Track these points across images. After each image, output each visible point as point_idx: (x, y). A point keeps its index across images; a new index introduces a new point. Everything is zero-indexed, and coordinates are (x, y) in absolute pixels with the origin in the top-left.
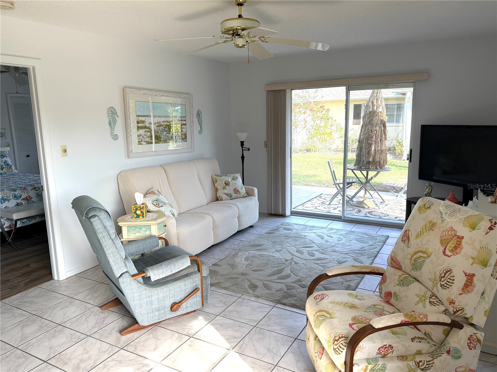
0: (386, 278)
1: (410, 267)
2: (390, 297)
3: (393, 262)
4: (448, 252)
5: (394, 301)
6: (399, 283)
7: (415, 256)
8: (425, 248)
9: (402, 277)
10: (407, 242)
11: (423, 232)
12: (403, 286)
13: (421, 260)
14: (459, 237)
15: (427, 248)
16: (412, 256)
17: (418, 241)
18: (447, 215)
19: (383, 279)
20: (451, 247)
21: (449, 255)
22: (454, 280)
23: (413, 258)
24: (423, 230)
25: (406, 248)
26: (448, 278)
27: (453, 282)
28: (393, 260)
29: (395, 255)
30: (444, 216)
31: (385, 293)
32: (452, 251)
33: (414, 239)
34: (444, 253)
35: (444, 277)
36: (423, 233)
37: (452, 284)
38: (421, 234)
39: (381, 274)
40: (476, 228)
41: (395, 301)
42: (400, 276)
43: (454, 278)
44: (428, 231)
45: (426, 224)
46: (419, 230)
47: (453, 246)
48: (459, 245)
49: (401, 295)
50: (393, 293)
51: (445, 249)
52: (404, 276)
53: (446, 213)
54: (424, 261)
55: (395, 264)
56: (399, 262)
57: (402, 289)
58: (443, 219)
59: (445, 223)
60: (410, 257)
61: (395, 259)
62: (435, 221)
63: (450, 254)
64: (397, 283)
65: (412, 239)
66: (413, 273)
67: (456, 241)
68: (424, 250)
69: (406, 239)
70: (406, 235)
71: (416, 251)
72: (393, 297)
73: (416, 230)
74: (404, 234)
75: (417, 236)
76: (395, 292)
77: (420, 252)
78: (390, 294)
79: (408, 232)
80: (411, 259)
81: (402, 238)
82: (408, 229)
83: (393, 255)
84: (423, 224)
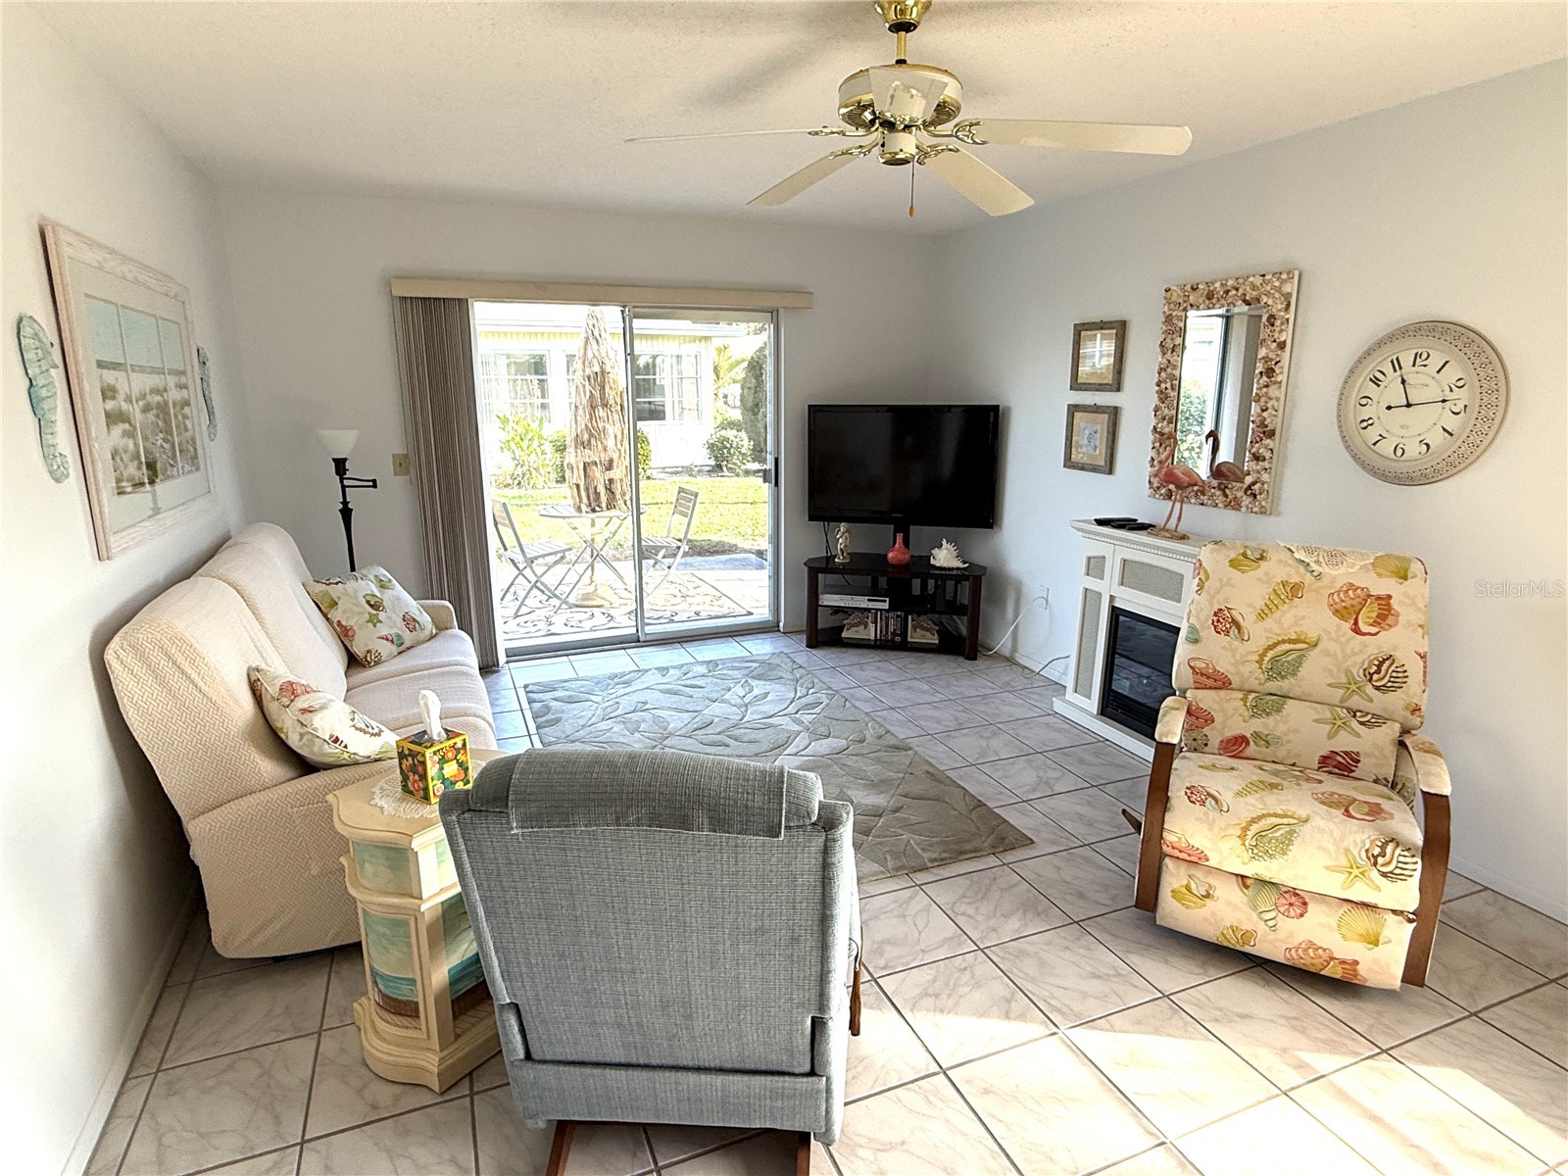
1: (1262, 676)
2: (1244, 745)
3: (1205, 679)
4: (1364, 628)
5: (1259, 749)
6: (1252, 712)
7: (1270, 654)
8: (1296, 632)
9: (1249, 699)
10: (1236, 631)
11: (1276, 605)
12: (1267, 715)
13: (1294, 656)
14: (1379, 598)
15: (1302, 631)
16: (1262, 655)
17: (1269, 622)
18: (1324, 565)
19: (1197, 718)
20: (1368, 617)
21: (1373, 632)
22: (1405, 671)
23: (1266, 659)
24: (1272, 602)
25: (1237, 643)
26: (1390, 671)
27: (1406, 674)
28: (1203, 675)
29: (1208, 664)
30: (1314, 567)
31: (1222, 741)
32: (1375, 623)
33: (1256, 622)
34: (1356, 630)
35: (1378, 672)
36: (1277, 608)
37: (1405, 680)
38: (1270, 609)
40: (1409, 576)
41: (1264, 749)
43: (1405, 668)
44: (1286, 600)
45: (1274, 590)
46: (1260, 604)
47: (1374, 615)
48: (1389, 610)
49: (1277, 733)
50: (1248, 736)
51: (1356, 623)
52: (1251, 697)
53: (1317, 562)
54: (1301, 657)
55: (1210, 682)
56: (1221, 673)
57: (1270, 721)
58: (1315, 574)
59: (1325, 581)
60: (1256, 658)
61: (1211, 671)
62: (1295, 579)
63: (1374, 630)
64: (1246, 713)
65: (1246, 623)
66: (1272, 686)
67: (1376, 605)
68: (1294, 637)
69: (1228, 626)
70: (1224, 619)
71: (1271, 643)
72: (1252, 743)
73: (1251, 605)
74: (1215, 619)
75: (1262, 616)
76: (1255, 732)
77: (1284, 642)
78: (1240, 739)
79: (1226, 612)
80: (1260, 662)
81: (1215, 627)
82: (1223, 608)
83: (1200, 665)
84: (1266, 590)
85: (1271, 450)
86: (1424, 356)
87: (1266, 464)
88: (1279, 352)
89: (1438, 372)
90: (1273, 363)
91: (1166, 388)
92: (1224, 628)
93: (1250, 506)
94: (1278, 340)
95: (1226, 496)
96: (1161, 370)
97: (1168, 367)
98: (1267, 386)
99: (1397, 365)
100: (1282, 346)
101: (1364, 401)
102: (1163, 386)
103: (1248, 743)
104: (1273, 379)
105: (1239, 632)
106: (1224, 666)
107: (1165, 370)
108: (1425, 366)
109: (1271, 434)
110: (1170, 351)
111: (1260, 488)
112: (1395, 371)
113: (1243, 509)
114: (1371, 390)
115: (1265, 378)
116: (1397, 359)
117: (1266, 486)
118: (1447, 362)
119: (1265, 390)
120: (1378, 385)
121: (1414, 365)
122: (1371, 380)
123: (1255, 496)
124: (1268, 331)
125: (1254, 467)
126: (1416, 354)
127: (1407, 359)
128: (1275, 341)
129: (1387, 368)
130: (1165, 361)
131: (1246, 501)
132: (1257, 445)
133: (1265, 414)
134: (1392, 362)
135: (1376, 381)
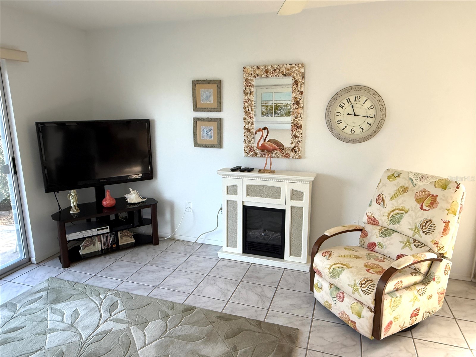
0: (366, 233)
1: (388, 222)
2: (375, 246)
3: (370, 220)
4: (424, 207)
5: (379, 249)
6: (381, 235)
7: (392, 214)
8: (402, 206)
9: (382, 230)
10: (383, 203)
11: (397, 195)
12: (385, 237)
13: (400, 215)
14: (433, 196)
15: (403, 206)
16: (389, 214)
17: (394, 201)
18: (418, 181)
19: (363, 234)
20: (427, 203)
21: (427, 209)
22: (435, 227)
23: (391, 215)
24: (397, 193)
25: (382, 208)
26: (429, 226)
27: (435, 228)
28: (370, 218)
29: (371, 215)
30: (414, 181)
31: (368, 244)
32: (429, 206)
33: (390, 201)
34: (422, 208)
35: (425, 226)
36: (398, 196)
37: (434, 230)
38: (395, 196)
39: (361, 230)
40: (447, 188)
41: (380, 249)
42: (380, 230)
43: (435, 226)
44: (401, 193)
45: (398, 189)
46: (392, 194)
47: (429, 202)
48: (435, 201)
49: (386, 244)
50: (377, 243)
51: (422, 205)
52: (383, 229)
53: (416, 180)
54: (402, 216)
55: (372, 222)
56: (376, 219)
57: (385, 239)
58: (414, 184)
59: (417, 187)
60: (387, 215)
61: (372, 217)
62: (407, 186)
63: (427, 208)
64: (379, 235)
65: (386, 201)
66: (392, 227)
67: (431, 199)
68: (401, 208)
69: (380, 201)
70: (380, 198)
71: (393, 209)
72: (377, 246)
73: (389, 194)
74: (378, 198)
75: (392, 198)
76: (379, 242)
77: (397, 209)
78: (374, 244)
79: (381, 196)
80: (388, 216)
81: (377, 201)
82: (381, 194)
83: (369, 215)
84: (396, 189)
85: (301, 133)
86: (359, 98)
87: (300, 139)
88: (301, 95)
89: (364, 103)
90: (299, 99)
91: (249, 110)
92: (379, 202)
93: (294, 156)
94: (300, 91)
95: (283, 153)
96: (245, 102)
97: (248, 101)
98: (297, 109)
99: (349, 101)
100: (302, 93)
101: (338, 114)
102: (247, 109)
103: (376, 246)
104: (299, 106)
105: (383, 204)
106: (376, 216)
107: (247, 102)
108: (359, 101)
109: (300, 127)
110: (249, 94)
111: (298, 149)
112: (348, 103)
113: (291, 157)
114: (340, 110)
115: (295, 105)
116: (349, 99)
117: (300, 148)
118: (367, 100)
119: (296, 110)
120: (343, 108)
121: (355, 101)
122: (340, 106)
123: (296, 152)
124: (295, 87)
125: (294, 141)
126: (356, 97)
127: (352, 99)
128: (299, 91)
129: (346, 102)
130: (246, 98)
131: (292, 154)
132: (295, 132)
133: (297, 120)
134: (347, 100)
135: (342, 107)
